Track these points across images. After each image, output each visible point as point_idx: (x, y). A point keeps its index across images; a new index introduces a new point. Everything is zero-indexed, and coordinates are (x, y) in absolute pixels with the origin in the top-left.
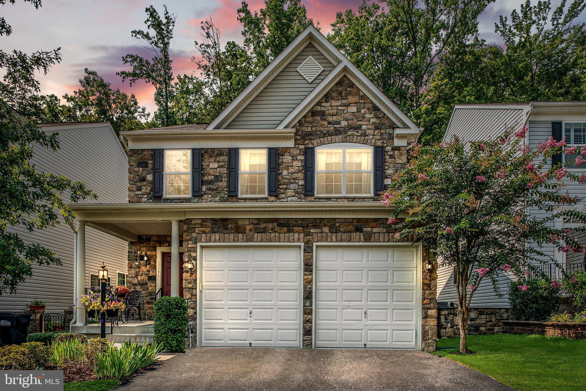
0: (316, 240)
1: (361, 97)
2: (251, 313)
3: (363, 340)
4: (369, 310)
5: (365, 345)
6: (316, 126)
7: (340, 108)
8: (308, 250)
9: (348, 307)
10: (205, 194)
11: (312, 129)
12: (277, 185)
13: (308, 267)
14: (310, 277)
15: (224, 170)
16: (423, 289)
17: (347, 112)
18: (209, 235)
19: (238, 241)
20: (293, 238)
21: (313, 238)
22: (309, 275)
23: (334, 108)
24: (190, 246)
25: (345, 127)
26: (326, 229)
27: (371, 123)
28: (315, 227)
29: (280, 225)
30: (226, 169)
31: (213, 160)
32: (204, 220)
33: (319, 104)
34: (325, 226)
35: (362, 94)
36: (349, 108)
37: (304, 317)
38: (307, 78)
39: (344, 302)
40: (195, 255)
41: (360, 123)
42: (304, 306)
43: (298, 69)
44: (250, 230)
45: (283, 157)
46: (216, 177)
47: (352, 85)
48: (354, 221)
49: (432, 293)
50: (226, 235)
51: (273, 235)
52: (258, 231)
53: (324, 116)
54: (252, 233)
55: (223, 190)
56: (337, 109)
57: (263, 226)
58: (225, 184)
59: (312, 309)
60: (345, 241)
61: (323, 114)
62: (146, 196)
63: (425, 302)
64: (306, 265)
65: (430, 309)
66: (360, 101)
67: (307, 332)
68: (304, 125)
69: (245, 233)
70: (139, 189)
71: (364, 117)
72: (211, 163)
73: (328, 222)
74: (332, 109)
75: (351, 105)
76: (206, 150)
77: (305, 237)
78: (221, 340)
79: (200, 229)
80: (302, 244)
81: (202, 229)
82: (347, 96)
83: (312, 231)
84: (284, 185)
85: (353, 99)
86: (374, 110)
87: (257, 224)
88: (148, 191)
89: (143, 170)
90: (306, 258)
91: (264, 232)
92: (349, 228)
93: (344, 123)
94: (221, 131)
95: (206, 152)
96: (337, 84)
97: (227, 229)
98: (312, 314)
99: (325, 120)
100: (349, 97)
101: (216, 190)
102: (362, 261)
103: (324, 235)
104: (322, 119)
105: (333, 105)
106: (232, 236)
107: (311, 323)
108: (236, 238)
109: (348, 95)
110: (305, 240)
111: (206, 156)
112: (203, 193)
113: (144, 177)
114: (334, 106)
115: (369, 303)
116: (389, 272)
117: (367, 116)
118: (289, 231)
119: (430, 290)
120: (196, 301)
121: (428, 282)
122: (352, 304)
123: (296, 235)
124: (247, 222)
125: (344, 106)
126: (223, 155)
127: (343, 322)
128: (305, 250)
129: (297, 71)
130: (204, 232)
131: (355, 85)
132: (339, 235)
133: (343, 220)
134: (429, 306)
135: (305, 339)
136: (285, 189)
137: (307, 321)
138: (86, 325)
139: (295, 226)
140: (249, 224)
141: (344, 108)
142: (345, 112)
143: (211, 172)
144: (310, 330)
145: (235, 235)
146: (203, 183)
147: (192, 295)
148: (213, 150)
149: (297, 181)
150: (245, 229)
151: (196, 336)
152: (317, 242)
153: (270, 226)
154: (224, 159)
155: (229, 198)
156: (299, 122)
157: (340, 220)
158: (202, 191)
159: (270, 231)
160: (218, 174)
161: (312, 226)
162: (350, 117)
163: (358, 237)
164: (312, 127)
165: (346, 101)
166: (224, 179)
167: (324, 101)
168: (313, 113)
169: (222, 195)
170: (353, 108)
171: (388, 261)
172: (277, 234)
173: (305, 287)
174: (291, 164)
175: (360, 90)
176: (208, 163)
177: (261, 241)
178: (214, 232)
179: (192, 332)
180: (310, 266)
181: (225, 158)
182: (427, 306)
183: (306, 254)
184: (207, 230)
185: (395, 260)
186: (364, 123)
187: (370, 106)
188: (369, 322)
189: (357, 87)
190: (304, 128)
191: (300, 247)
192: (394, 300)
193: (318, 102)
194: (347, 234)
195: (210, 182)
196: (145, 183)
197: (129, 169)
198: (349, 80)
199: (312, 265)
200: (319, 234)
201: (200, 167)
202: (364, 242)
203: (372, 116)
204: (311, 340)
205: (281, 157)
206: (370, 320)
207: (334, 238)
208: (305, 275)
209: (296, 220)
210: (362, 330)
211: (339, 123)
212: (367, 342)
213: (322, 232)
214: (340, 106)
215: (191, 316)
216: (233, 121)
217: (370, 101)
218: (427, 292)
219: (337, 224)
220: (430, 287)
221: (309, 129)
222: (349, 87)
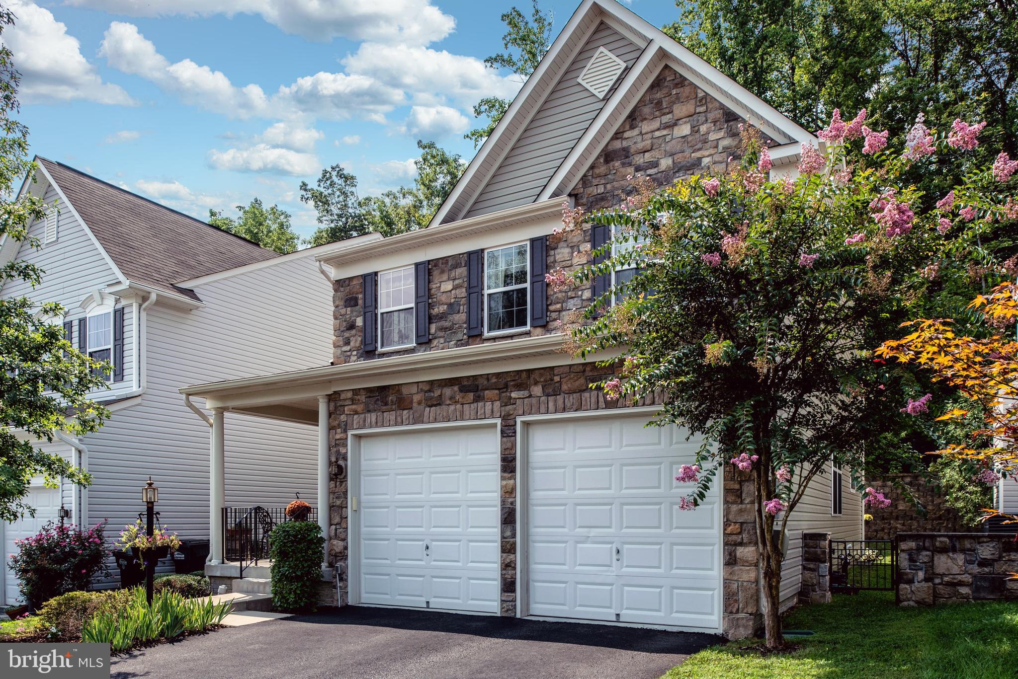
0: (521, 412)
1: (701, 101)
2: (427, 548)
3: (614, 606)
4: (626, 546)
5: (618, 615)
6: (614, 180)
7: (657, 134)
8: (508, 431)
9: (586, 539)
10: (435, 338)
11: (605, 188)
12: (545, 306)
13: (508, 464)
14: (512, 482)
15: (462, 293)
16: (726, 502)
17: (672, 139)
18: (363, 415)
19: (402, 424)
20: (483, 411)
21: (515, 409)
22: (510, 478)
23: (645, 137)
24: (338, 437)
25: (669, 169)
26: (537, 390)
27: (720, 149)
28: (519, 387)
29: (464, 390)
30: (464, 290)
31: (445, 277)
32: (356, 392)
33: (618, 135)
34: (536, 383)
35: (701, 94)
36: (676, 128)
37: (502, 557)
38: (595, 92)
39: (578, 530)
40: (344, 451)
41: (698, 155)
42: (503, 537)
43: (579, 80)
44: (419, 403)
45: (557, 251)
46: (450, 305)
47: (681, 81)
48: (588, 369)
49: (745, 510)
50: (385, 414)
51: (452, 408)
52: (429, 403)
53: (627, 157)
54: (422, 407)
55: (461, 327)
56: (652, 138)
57: (437, 393)
58: (463, 317)
59: (515, 543)
60: (570, 409)
61: (626, 153)
62: (355, 353)
63: (729, 530)
64: (504, 459)
65: (741, 544)
66: (699, 110)
67: (508, 586)
68: (591, 182)
69: (411, 408)
70: (347, 343)
71: (705, 141)
72: (443, 283)
73: (541, 375)
74: (643, 140)
75: (680, 122)
76: (435, 262)
77: (503, 408)
78: (387, 594)
79: (350, 407)
80: (498, 421)
81: (354, 407)
82: (671, 107)
83: (513, 395)
84: (558, 303)
85: (684, 108)
86: (727, 121)
87: (430, 391)
88: (358, 345)
89: (352, 312)
90: (504, 446)
91: (439, 404)
92: (577, 383)
93: (665, 163)
94: (459, 223)
95: (435, 266)
96: (652, 87)
97: (386, 404)
98: (515, 553)
99: (630, 165)
100: (675, 107)
101: (450, 328)
102: (610, 446)
103: (534, 400)
104: (623, 165)
105: (644, 132)
106: (392, 416)
107: (514, 568)
108: (399, 419)
109: (674, 103)
110: (503, 414)
111: (436, 273)
112: (431, 337)
113: (352, 322)
114: (646, 133)
115: (624, 530)
116: (663, 466)
117: (712, 137)
118: (477, 399)
119: (742, 503)
120: (347, 528)
121: (737, 487)
122: (594, 532)
123: (489, 405)
124: (414, 389)
125: (665, 128)
126: (460, 267)
127: (578, 568)
128: (502, 432)
129: (579, 84)
130: (356, 413)
131: (686, 79)
132: (560, 399)
133: (567, 370)
134: (738, 539)
135: (503, 599)
136: (560, 311)
137: (508, 566)
138: (223, 563)
139: (487, 389)
140: (418, 393)
141: (665, 132)
142: (668, 138)
143: (444, 298)
144: (513, 583)
145: (398, 412)
146: (431, 319)
147: (341, 518)
148: (445, 260)
149: (580, 293)
150: (412, 402)
151: (346, 587)
152: (523, 414)
153: (448, 392)
154: (461, 273)
155: (470, 340)
156: (582, 179)
157: (562, 369)
158: (429, 334)
159: (448, 402)
160: (452, 301)
161: (514, 386)
162: (678, 148)
163: (593, 400)
164: (605, 184)
165: (670, 116)
166: (462, 307)
167: (627, 127)
168: (608, 156)
169: (460, 336)
170: (684, 127)
171: (659, 443)
172: (459, 406)
173: (503, 502)
174: (569, 262)
175: (696, 87)
176: (439, 285)
177: (435, 421)
178: (369, 411)
179: (341, 579)
180: (511, 461)
181: (462, 271)
182: (734, 537)
183: (504, 439)
184: (360, 408)
185: (674, 441)
186: (707, 153)
187: (718, 114)
188: (625, 570)
189: (691, 84)
190: (591, 189)
191: (495, 425)
192: (674, 526)
193: (616, 133)
194: (574, 395)
195: (442, 317)
196: (353, 332)
197: (334, 312)
198: (675, 72)
199: (514, 459)
200: (526, 400)
201: (427, 293)
202: (606, 408)
203: (721, 134)
204: (514, 600)
205: (552, 252)
206: (627, 566)
207: (551, 404)
208: (503, 478)
209: (488, 377)
210: (612, 585)
211: (655, 164)
212: (622, 609)
213: (530, 396)
214: (658, 129)
215: (340, 553)
216: (475, 203)
217: (718, 105)
218: (734, 508)
219: (557, 379)
220: (740, 496)
221: (601, 189)
222: (676, 86)
